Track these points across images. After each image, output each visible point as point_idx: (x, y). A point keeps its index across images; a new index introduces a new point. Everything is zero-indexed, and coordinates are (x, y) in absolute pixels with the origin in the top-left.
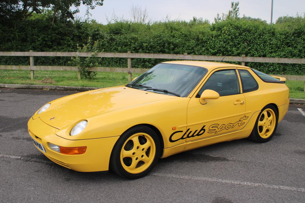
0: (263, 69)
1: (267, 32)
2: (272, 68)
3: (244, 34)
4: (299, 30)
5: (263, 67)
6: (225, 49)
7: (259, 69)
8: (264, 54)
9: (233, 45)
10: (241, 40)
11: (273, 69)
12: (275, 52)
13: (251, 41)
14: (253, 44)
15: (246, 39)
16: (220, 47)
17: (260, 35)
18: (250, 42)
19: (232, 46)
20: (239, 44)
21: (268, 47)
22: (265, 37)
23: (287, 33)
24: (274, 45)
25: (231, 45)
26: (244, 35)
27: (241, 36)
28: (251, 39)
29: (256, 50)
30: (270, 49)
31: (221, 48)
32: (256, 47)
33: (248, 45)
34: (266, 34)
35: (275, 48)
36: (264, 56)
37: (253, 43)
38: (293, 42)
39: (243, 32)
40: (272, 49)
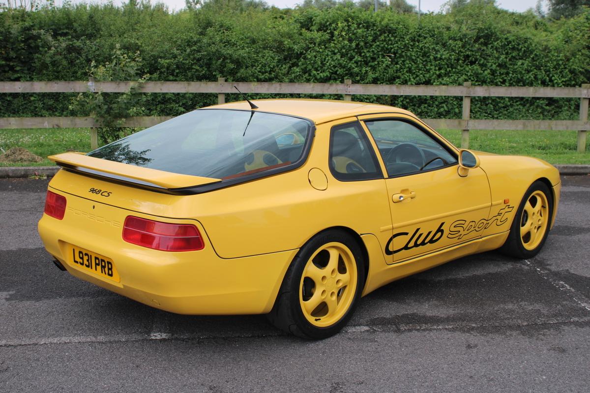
0: (426, 110)
1: (426, 33)
2: (445, 107)
3: (382, 38)
4: (486, 32)
5: (426, 105)
6: (345, 70)
7: (419, 110)
8: (427, 79)
9: (361, 61)
10: (378, 52)
11: (446, 109)
12: (447, 74)
13: (397, 53)
14: (402, 59)
15: (387, 49)
16: (335, 67)
17: (413, 40)
18: (395, 53)
19: (359, 63)
20: (374, 59)
21: (431, 65)
22: (426, 43)
23: (465, 35)
24: (445, 61)
25: (356, 62)
26: (382, 40)
27: (378, 43)
28: (397, 50)
29: (410, 71)
30: (437, 68)
31: (337, 69)
32: (410, 65)
33: (394, 62)
34: (425, 38)
35: (446, 66)
36: (428, 83)
37: (401, 56)
38: (478, 55)
39: (381, 35)
40: (440, 69)
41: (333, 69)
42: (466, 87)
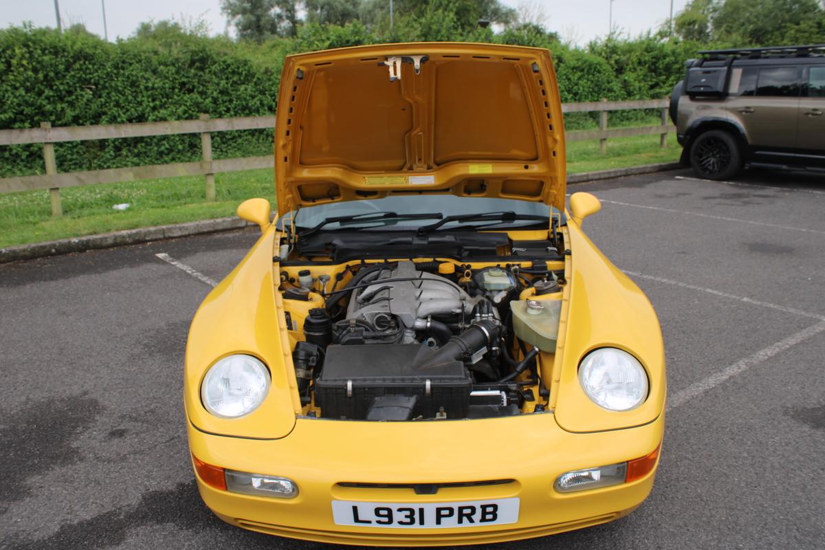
0: (144, 150)
1: (131, 59)
2: (165, 145)
3: (77, 66)
4: (201, 54)
5: (143, 144)
6: (33, 108)
7: (136, 151)
8: (140, 113)
9: (53, 96)
10: (74, 83)
11: (167, 146)
12: (163, 106)
13: (98, 84)
14: (107, 91)
15: (86, 80)
16: (19, 105)
17: (116, 67)
18: (96, 84)
19: (52, 99)
20: (70, 93)
21: (143, 96)
22: (132, 70)
23: (177, 60)
24: (159, 90)
25: (48, 98)
26: (78, 69)
27: (73, 73)
28: (98, 80)
29: (117, 104)
30: (150, 100)
31: (22, 107)
32: (117, 98)
33: (97, 95)
34: (131, 64)
35: (160, 97)
36: (141, 119)
37: (104, 87)
38: (195, 81)
39: (75, 62)
40: (154, 100)
41: (16, 108)
42: (204, 120)
